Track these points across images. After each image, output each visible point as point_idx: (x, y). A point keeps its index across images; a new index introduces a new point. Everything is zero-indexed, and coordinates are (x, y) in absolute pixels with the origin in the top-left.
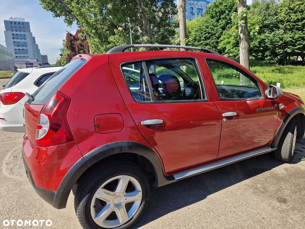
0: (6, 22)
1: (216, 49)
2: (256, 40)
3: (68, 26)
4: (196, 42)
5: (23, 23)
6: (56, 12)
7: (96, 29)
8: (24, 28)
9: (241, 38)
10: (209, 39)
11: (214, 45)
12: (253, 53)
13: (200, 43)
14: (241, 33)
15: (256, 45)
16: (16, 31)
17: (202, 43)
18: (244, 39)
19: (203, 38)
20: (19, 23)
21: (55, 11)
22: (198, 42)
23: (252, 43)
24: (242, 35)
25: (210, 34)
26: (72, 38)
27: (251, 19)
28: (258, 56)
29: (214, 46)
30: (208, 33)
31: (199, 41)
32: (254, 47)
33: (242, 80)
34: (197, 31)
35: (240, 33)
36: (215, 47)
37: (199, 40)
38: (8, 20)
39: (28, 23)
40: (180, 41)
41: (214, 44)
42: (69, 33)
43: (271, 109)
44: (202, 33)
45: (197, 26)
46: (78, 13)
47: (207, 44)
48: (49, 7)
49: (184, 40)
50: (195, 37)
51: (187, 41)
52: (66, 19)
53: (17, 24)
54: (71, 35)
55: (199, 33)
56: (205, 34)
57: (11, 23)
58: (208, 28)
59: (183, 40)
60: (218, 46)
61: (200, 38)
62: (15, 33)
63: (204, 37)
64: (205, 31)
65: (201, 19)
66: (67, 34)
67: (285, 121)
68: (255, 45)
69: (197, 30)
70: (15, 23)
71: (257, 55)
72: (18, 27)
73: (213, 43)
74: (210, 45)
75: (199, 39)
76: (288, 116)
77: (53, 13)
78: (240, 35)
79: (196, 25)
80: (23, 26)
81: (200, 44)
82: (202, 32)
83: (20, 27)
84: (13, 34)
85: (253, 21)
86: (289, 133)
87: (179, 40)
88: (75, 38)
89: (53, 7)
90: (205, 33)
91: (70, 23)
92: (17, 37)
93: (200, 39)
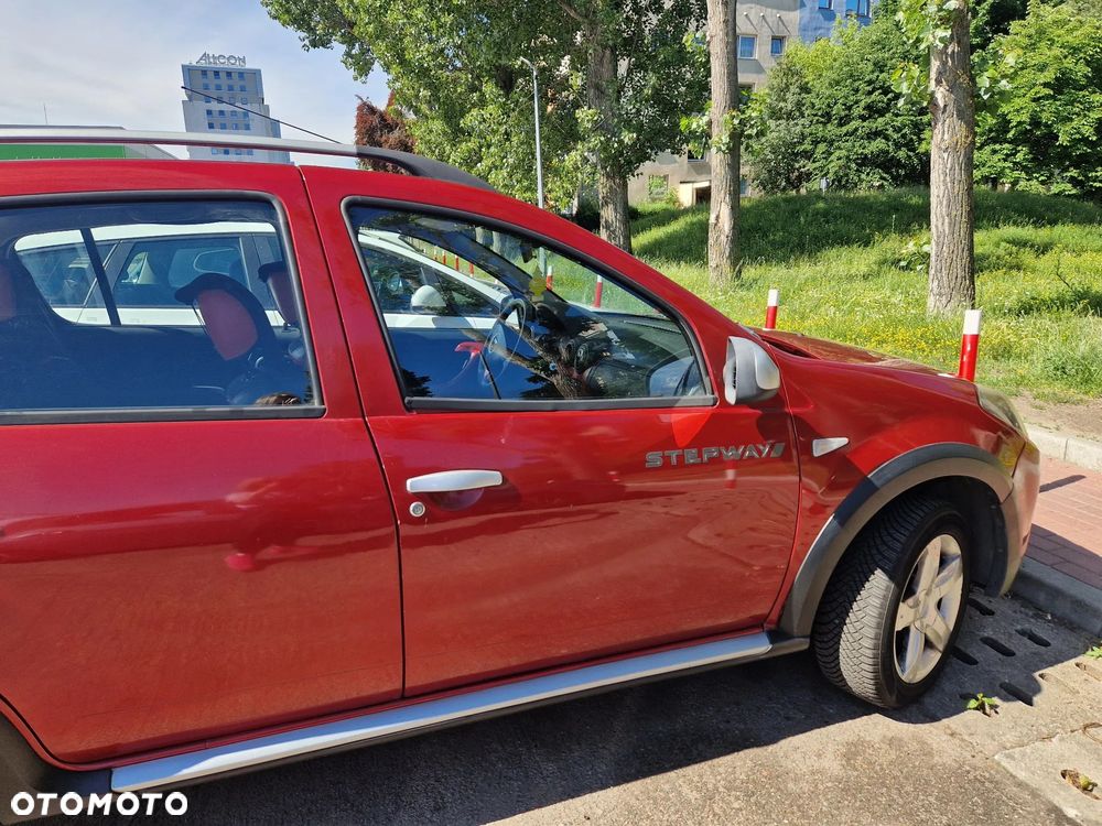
0: (188, 71)
1: (911, 154)
2: (1085, 116)
3: (356, 79)
4: (829, 127)
5: (241, 74)
6: (311, 30)
7: (434, 87)
8: (243, 89)
9: (936, 105)
10: (882, 113)
11: (904, 136)
12: (1068, 167)
13: (844, 129)
14: (938, 82)
15: (1083, 135)
16: (220, 101)
17: (856, 130)
18: (950, 108)
19: (857, 111)
20: (229, 74)
21: (309, 25)
22: (841, 125)
23: (1068, 127)
24: (941, 94)
25: (890, 96)
26: (376, 120)
27: (1071, 26)
28: (1088, 179)
29: (902, 141)
30: (881, 87)
31: (843, 122)
32: (1075, 142)
33: (936, 283)
34: (838, 83)
35: (933, 83)
36: (906, 145)
37: (841, 119)
38: (194, 64)
39: (256, 74)
40: (710, 124)
41: (904, 131)
42: (365, 104)
43: (751, 457)
44: (857, 91)
45: (837, 64)
46: (371, 28)
47: (874, 135)
48: (288, 11)
49: (727, 116)
50: (829, 106)
51: (736, 122)
52: (348, 54)
53: (223, 75)
54: (372, 110)
55: (846, 90)
56: (870, 93)
57: (204, 72)
58: (882, 72)
59: (721, 119)
60: (920, 140)
61: (849, 108)
62: (215, 106)
63: (862, 104)
64: (870, 82)
65: (858, 36)
66: (360, 109)
67: (844, 516)
68: (1077, 136)
69: (837, 78)
70: (217, 73)
71: (1086, 176)
72: (225, 87)
73: (897, 130)
74: (887, 138)
75: (843, 114)
76: (869, 489)
77: (304, 35)
78: (933, 92)
79: (835, 60)
80: (242, 83)
81: (845, 135)
82: (857, 84)
83: (231, 88)
84: (209, 112)
85: (1075, 33)
86: (878, 572)
87: (705, 119)
88: (385, 120)
89: (304, 12)
90: (870, 88)
91: (363, 67)
92: (222, 120)
93: (846, 116)
